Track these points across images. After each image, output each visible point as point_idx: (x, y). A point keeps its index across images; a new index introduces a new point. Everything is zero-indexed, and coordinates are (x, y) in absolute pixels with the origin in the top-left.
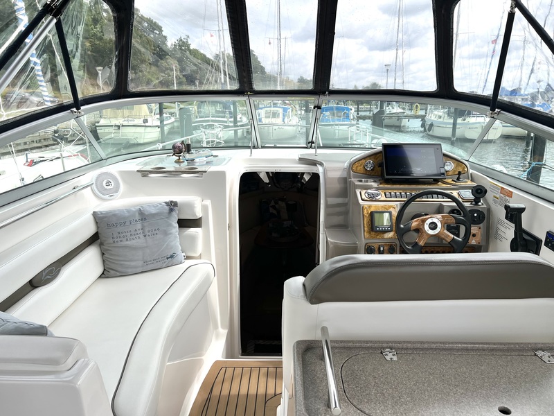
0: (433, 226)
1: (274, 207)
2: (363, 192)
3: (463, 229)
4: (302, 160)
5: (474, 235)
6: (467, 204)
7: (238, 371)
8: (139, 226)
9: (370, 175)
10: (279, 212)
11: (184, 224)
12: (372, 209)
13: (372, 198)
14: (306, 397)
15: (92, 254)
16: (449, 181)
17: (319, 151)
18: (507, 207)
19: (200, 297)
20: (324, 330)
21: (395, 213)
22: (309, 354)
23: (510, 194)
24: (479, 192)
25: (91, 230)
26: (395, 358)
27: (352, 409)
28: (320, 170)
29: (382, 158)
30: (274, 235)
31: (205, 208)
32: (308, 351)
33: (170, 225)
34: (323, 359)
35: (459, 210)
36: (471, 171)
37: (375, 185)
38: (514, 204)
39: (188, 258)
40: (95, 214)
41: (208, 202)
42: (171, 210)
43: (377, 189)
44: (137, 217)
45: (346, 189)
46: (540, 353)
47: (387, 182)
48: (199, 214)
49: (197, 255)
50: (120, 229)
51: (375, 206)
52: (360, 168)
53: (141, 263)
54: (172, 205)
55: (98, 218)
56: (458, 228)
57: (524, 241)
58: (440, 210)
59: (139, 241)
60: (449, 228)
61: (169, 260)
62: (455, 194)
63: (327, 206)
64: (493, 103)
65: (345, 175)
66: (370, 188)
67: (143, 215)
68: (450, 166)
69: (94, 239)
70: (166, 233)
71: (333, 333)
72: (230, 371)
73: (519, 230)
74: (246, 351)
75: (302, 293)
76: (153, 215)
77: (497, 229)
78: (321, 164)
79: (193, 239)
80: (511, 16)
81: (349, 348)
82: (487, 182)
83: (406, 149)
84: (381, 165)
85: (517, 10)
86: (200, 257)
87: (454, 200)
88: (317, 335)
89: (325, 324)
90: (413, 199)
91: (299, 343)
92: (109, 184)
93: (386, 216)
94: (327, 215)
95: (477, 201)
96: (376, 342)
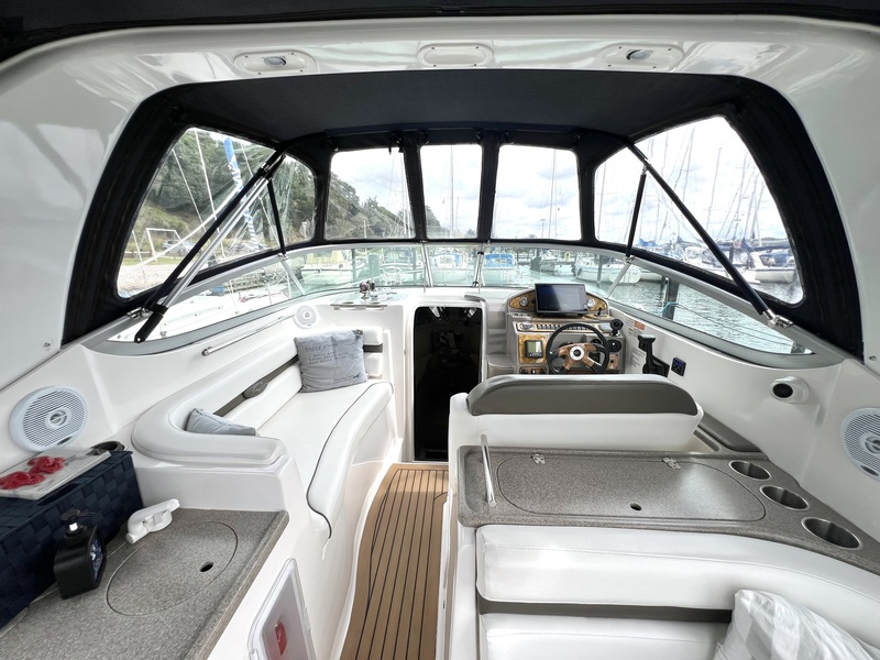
0: (577, 353)
1: (444, 338)
2: (519, 324)
3: (602, 356)
4: (468, 297)
5: (612, 362)
6: (606, 335)
7: (411, 473)
8: (331, 350)
9: (524, 309)
10: (447, 342)
11: (368, 349)
12: (527, 339)
13: (526, 329)
14: (467, 493)
15: (293, 372)
16: (592, 315)
17: (482, 290)
18: (640, 338)
19: (381, 410)
20: (484, 437)
21: (545, 343)
22: (470, 457)
23: (642, 327)
24: (617, 325)
25: (293, 353)
26: (543, 462)
27: (506, 503)
28: (482, 305)
29: (535, 296)
30: (444, 361)
31: (385, 336)
32: (469, 454)
33: (357, 350)
34: (482, 461)
35: (599, 339)
36: (610, 308)
37: (529, 318)
38: (645, 335)
39: (370, 377)
40: (295, 340)
41: (388, 332)
42: (358, 338)
43: (531, 322)
44: (330, 343)
45: (504, 321)
46: (667, 460)
47: (539, 315)
48: (380, 341)
49: (378, 375)
50: (316, 352)
51: (529, 336)
52: (517, 304)
53: (332, 381)
54: (359, 334)
55: (298, 344)
56: (598, 355)
57: (654, 366)
58: (583, 340)
59: (331, 363)
60: (591, 356)
61: (356, 379)
62: (596, 326)
63: (488, 336)
64: (628, 250)
65: (503, 309)
66: (525, 320)
67: (335, 342)
68: (592, 303)
69: (295, 361)
70: (353, 357)
71: (491, 441)
72: (404, 473)
73: (650, 357)
74: (418, 457)
75: (466, 407)
76: (343, 342)
77: (632, 356)
78: (484, 301)
79: (375, 362)
80: (643, 178)
81: (504, 453)
82: (623, 316)
83: (555, 288)
84: (534, 302)
85: (648, 173)
86: (380, 377)
87: (595, 331)
88: (477, 442)
89: (484, 433)
90: (560, 330)
91: (462, 448)
92: (307, 315)
93: (538, 344)
94: (488, 344)
95: (615, 332)
96: (527, 448)
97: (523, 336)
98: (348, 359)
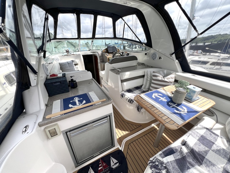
2: (106, 55)
4: (91, 52)
8: (68, 65)
9: (106, 52)
11: (76, 65)
13: (108, 56)
23: (127, 52)
31: (78, 61)
36: (120, 51)
43: (108, 54)
45: (102, 55)
48: (77, 63)
50: (65, 66)
52: (104, 51)
54: (73, 61)
55: (60, 64)
59: (69, 68)
63: (100, 58)
64: (123, 39)
65: (102, 53)
67: (68, 63)
68: (117, 50)
70: (73, 66)
76: (70, 63)
79: (77, 67)
80: (124, 24)
84: (107, 50)
85: (125, 23)
92: (57, 58)
97: (108, 57)
98: (72, 67)
